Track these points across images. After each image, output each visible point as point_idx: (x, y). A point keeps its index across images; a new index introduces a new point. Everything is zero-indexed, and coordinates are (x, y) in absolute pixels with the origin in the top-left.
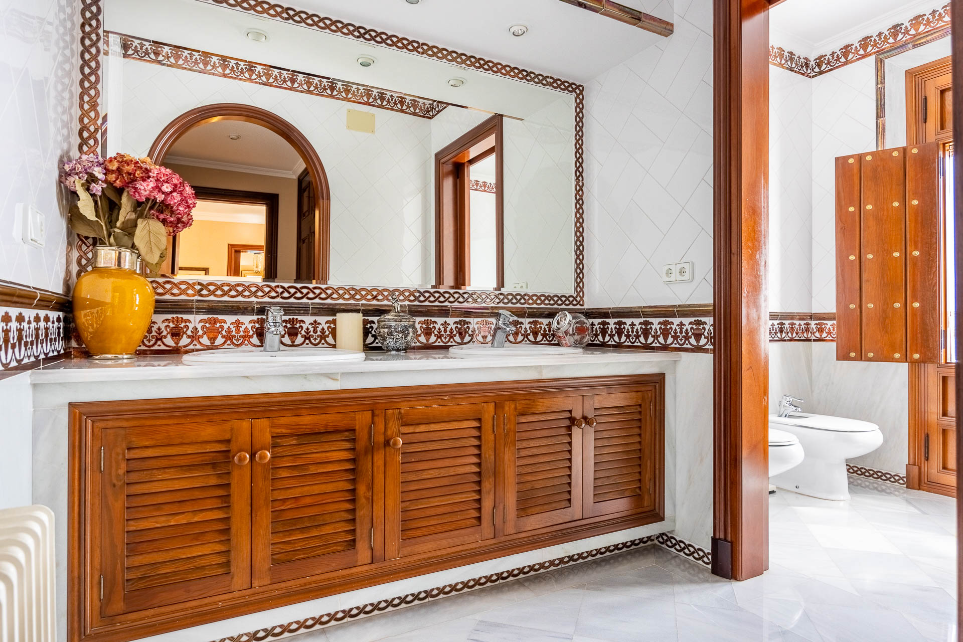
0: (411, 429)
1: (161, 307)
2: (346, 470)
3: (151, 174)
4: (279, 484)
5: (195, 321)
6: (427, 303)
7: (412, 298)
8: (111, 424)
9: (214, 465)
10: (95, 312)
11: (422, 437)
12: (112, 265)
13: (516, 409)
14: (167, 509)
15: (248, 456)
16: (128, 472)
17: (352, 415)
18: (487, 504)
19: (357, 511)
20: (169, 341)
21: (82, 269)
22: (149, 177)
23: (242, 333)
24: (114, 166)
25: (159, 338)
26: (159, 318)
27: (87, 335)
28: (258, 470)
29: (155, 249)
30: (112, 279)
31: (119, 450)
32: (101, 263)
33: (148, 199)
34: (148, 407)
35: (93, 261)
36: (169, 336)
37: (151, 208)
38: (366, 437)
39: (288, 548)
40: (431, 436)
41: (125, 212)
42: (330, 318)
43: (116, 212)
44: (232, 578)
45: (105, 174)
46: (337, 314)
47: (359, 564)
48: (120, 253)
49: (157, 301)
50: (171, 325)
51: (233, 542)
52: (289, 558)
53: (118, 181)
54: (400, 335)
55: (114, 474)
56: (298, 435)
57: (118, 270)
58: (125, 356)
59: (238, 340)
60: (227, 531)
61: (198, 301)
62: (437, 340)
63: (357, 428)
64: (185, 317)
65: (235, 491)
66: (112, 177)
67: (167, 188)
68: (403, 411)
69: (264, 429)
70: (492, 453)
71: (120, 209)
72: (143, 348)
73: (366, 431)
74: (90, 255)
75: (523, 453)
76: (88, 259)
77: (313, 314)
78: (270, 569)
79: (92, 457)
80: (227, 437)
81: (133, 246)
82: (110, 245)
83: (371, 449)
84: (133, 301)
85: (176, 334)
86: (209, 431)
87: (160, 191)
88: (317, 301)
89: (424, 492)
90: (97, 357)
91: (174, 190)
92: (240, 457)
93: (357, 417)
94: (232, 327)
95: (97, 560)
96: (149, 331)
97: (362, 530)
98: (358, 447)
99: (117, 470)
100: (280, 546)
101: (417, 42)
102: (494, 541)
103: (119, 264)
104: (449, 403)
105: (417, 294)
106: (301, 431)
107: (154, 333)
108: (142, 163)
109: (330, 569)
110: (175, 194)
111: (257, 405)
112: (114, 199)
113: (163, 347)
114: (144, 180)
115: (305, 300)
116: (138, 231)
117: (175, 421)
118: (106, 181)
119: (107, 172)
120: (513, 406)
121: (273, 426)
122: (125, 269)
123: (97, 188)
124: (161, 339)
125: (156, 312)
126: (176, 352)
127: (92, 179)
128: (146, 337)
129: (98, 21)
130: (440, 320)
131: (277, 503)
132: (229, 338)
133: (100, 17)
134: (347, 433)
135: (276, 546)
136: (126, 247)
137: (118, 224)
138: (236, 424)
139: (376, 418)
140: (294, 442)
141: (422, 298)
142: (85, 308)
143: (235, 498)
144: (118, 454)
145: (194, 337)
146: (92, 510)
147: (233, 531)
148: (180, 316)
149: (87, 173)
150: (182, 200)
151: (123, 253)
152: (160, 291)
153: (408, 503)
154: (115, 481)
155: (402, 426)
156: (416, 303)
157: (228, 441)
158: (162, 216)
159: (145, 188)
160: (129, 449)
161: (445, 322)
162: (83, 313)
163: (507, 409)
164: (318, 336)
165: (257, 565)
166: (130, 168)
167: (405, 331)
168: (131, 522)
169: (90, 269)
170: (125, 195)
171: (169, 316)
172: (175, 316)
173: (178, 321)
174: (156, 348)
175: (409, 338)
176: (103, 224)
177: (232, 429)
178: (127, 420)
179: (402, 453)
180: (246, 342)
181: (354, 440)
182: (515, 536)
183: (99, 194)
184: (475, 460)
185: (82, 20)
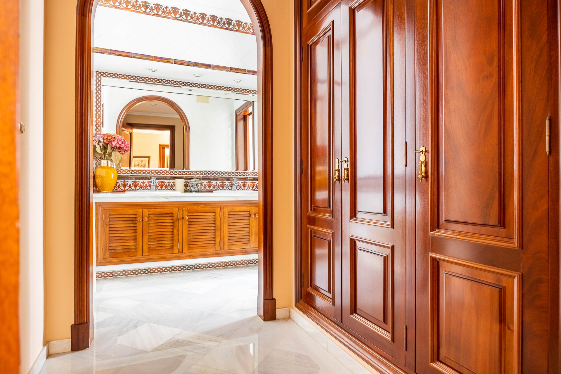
0: (191, 214)
1: (120, 177)
2: (171, 225)
3: (116, 139)
4: (150, 228)
5: (130, 182)
6: (209, 176)
7: (204, 174)
8: (105, 208)
9: (132, 221)
10: (101, 179)
11: (195, 217)
12: (105, 165)
13: (228, 210)
14: (120, 232)
15: (141, 219)
16: (110, 221)
17: (172, 209)
18: (218, 239)
19: (174, 237)
20: (122, 188)
21: (97, 166)
22: (115, 140)
23: (145, 186)
24: (106, 138)
25: (119, 187)
26: (119, 181)
27: (99, 186)
28: (145, 223)
29: (117, 160)
30: (105, 170)
31: (107, 215)
32: (102, 165)
33: (115, 146)
34: (115, 204)
35: (100, 164)
36: (122, 186)
37: (116, 148)
38: (177, 216)
39: (153, 246)
40: (198, 217)
41: (109, 150)
42: (174, 181)
43: (106, 150)
44: (137, 252)
45: (103, 140)
46: (176, 180)
47: (175, 253)
48: (107, 162)
49: (118, 176)
50: (123, 183)
51: (138, 242)
52: (153, 249)
53: (107, 142)
54: (196, 186)
55: (106, 221)
56: (156, 214)
57: (107, 167)
58: (109, 192)
59: (143, 188)
60: (136, 239)
61: (131, 176)
62: (213, 188)
63: (174, 213)
64: (127, 180)
65: (138, 228)
66: (105, 141)
67: (120, 143)
68: (188, 209)
69: (146, 212)
70: (219, 223)
71: (107, 149)
72: (114, 190)
73: (177, 214)
74: (99, 162)
75: (231, 224)
76: (98, 163)
77: (168, 180)
78: (148, 251)
79: (101, 217)
80: (136, 213)
81: (111, 160)
82: (105, 159)
83: (178, 220)
84: (111, 176)
85: (125, 186)
86: (131, 212)
87: (118, 144)
88: (170, 175)
89: (195, 234)
90: (101, 192)
91: (122, 143)
92: (139, 219)
93: (174, 210)
94: (141, 184)
95: (102, 243)
96: (116, 185)
97: (175, 243)
98: (174, 219)
99: (107, 220)
100: (151, 245)
101: (205, 85)
102: (220, 251)
103: (107, 165)
104: (204, 207)
105: (205, 173)
106: (157, 213)
107: (118, 186)
108: (113, 135)
109: (166, 253)
110: (123, 144)
111: (144, 205)
112: (105, 146)
113: (120, 190)
114: (114, 141)
115: (165, 175)
116: (112, 156)
117: (122, 208)
118: (103, 142)
119: (104, 139)
120: (227, 209)
121: (149, 211)
122: (109, 167)
123: (101, 144)
124: (120, 187)
125: (118, 179)
126: (124, 191)
127: (100, 141)
128: (115, 187)
129: (100, 91)
130: (214, 182)
131: (149, 233)
132: (141, 187)
133: (101, 90)
134: (171, 215)
135: (150, 245)
136: (109, 160)
137: (107, 153)
138: (138, 210)
139: (180, 210)
140: (155, 216)
141: (207, 174)
142: (98, 178)
143: (138, 230)
144: (107, 216)
145: (130, 187)
146: (101, 230)
147: (137, 239)
148: (125, 180)
149: (98, 140)
150: (125, 146)
151: (108, 162)
152: (119, 172)
153: (190, 237)
154: (106, 223)
155: (188, 213)
156: (205, 176)
157: (136, 215)
158: (119, 151)
159: (114, 143)
160: (110, 215)
161: (216, 182)
162: (97, 179)
163: (225, 210)
164: (170, 187)
165: (144, 250)
166: (110, 138)
167: (197, 185)
168: (111, 234)
169: (99, 166)
170: (109, 145)
171: (122, 180)
172: (124, 180)
173: (125, 182)
174: (118, 190)
175: (199, 187)
176: (103, 154)
177: (137, 211)
178: (110, 207)
179: (188, 222)
180: (146, 189)
181: (173, 217)
182: (228, 251)
183: (102, 146)
184: (213, 225)
185: (96, 91)
